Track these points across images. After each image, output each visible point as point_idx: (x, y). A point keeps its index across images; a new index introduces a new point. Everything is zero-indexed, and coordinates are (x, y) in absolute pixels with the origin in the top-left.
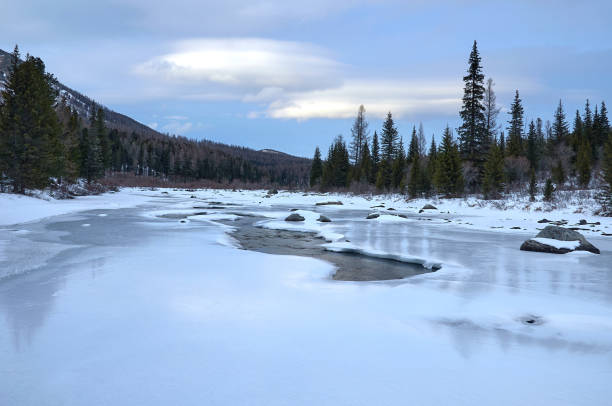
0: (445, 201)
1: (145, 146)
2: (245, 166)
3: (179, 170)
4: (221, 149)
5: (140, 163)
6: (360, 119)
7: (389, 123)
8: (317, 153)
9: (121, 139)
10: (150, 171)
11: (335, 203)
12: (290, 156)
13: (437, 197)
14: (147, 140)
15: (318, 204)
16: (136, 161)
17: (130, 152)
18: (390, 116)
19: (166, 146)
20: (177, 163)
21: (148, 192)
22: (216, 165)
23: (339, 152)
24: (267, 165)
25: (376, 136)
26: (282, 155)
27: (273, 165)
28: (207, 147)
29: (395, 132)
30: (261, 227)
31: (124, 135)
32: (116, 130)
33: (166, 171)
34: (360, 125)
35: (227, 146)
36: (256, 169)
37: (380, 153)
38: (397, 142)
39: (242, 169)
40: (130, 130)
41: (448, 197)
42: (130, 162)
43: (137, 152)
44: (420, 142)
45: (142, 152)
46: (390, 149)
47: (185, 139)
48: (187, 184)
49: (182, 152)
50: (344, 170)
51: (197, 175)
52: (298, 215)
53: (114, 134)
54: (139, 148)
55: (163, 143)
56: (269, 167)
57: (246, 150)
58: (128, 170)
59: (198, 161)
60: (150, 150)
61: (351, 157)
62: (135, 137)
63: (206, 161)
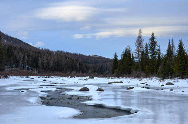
0: (180, 80)
1: (26, 54)
2: (79, 64)
3: (43, 66)
4: (67, 55)
5: (23, 63)
6: (140, 37)
7: (153, 38)
8: (116, 56)
9: (13, 51)
10: (28, 67)
11: (118, 82)
12: (105, 58)
13: (177, 78)
14: (28, 51)
15: (109, 83)
16: (21, 63)
17: (18, 57)
18: (153, 34)
19: (37, 54)
20: (43, 63)
21: (24, 78)
22: (64, 64)
23: (127, 55)
24: (92, 63)
25: (147, 46)
26: (101, 58)
27: (96, 63)
28: (60, 54)
29: (156, 43)
30: (64, 94)
31: (15, 49)
32: (11, 46)
33: (37, 67)
34: (139, 40)
35: (70, 54)
36: (85, 65)
37: (149, 55)
38: (157, 48)
39: (78, 66)
40: (19, 46)
41: (182, 78)
42: (18, 63)
43: (22, 58)
44: (172, 48)
45: (24, 57)
46: (154, 53)
47: (48, 50)
48: (47, 74)
49: (45, 57)
50: (130, 65)
51: (53, 69)
52: (86, 88)
53: (10, 49)
54: (23, 55)
55: (36, 52)
56: (93, 65)
57: (81, 56)
58: (17, 67)
59: (54, 61)
60: (29, 56)
61: (135, 58)
62: (21, 49)
63: (58, 62)
